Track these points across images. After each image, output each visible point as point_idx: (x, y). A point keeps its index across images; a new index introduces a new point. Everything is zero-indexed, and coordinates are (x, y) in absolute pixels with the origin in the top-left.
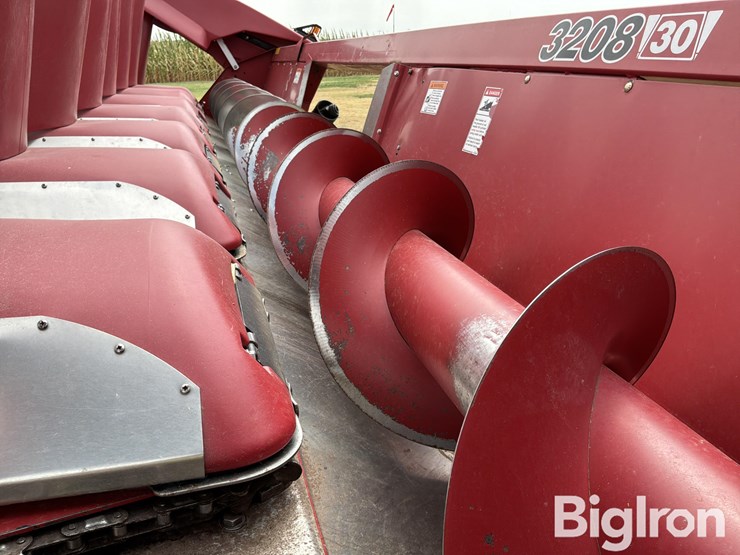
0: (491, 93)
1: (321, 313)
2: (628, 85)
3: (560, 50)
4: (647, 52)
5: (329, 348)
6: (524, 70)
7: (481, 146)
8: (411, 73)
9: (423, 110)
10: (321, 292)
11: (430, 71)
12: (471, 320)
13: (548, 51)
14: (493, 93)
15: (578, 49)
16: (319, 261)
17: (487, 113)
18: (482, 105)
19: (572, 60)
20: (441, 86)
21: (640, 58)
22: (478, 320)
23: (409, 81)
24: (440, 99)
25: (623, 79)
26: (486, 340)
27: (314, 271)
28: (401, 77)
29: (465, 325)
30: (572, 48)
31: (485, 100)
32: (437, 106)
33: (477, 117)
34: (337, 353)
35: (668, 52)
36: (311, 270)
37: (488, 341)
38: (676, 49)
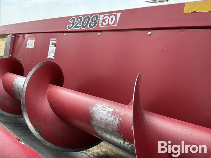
0: (53, 40)
1: (30, 120)
2: (99, 34)
3: (74, 26)
4: (102, 25)
5: (36, 132)
6: (63, 32)
7: (55, 56)
8: (19, 36)
9: (27, 47)
10: (28, 113)
11: (26, 35)
12: (92, 106)
13: (70, 27)
14: (54, 40)
15: (80, 25)
16: (24, 103)
17: (54, 46)
18: (51, 43)
19: (79, 28)
20: (33, 39)
21: (100, 26)
22: (95, 106)
23: (18, 39)
24: (34, 43)
25: (97, 33)
26: (101, 111)
27: (23, 106)
28: (15, 38)
29: (91, 108)
30: (78, 25)
31: (51, 42)
32: (33, 46)
33: (50, 47)
34: (39, 133)
35: (108, 24)
36: (22, 106)
37: (102, 111)
38: (110, 23)
